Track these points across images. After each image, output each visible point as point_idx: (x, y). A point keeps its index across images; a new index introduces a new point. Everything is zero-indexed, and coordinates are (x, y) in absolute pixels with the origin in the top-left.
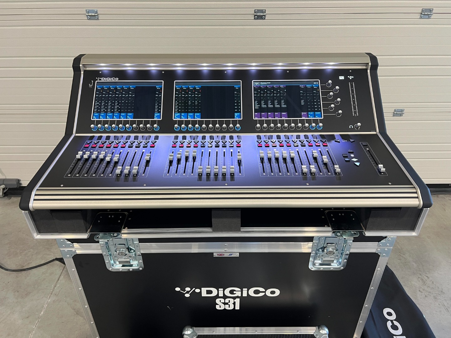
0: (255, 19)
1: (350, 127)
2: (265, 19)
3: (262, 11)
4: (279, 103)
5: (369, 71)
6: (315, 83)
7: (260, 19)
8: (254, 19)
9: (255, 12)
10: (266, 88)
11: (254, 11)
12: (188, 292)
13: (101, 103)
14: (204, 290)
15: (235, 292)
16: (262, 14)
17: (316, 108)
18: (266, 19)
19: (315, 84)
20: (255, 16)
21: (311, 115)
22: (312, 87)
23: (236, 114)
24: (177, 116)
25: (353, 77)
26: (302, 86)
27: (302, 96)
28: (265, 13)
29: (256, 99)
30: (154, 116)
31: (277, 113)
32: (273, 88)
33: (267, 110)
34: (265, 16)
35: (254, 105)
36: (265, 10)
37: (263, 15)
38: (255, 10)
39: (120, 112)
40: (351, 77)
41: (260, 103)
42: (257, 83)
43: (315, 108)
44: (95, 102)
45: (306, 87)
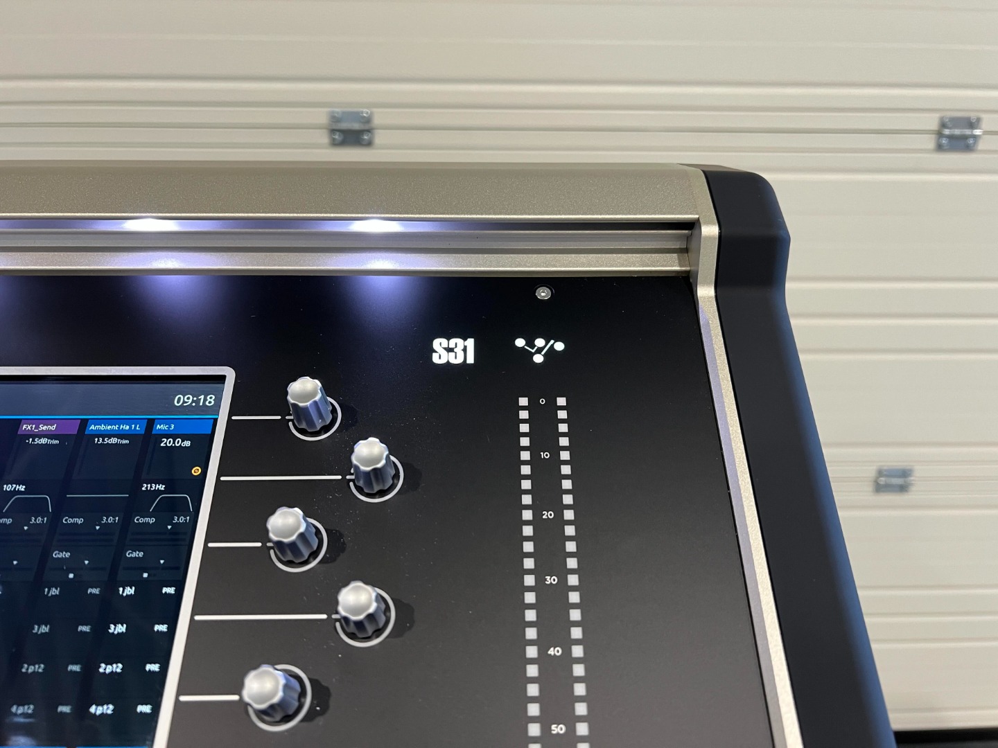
2: (370, 144)
5: (706, 293)
6: (189, 400)
9: (331, 122)
11: (327, 118)
18: (375, 144)
20: (333, 132)
22: (149, 438)
25: (560, 346)
26: (43, 430)
28: (369, 122)
34: (369, 132)
36: (369, 113)
37: (363, 131)
38: (332, 112)
40: (541, 349)
43: (93, 687)
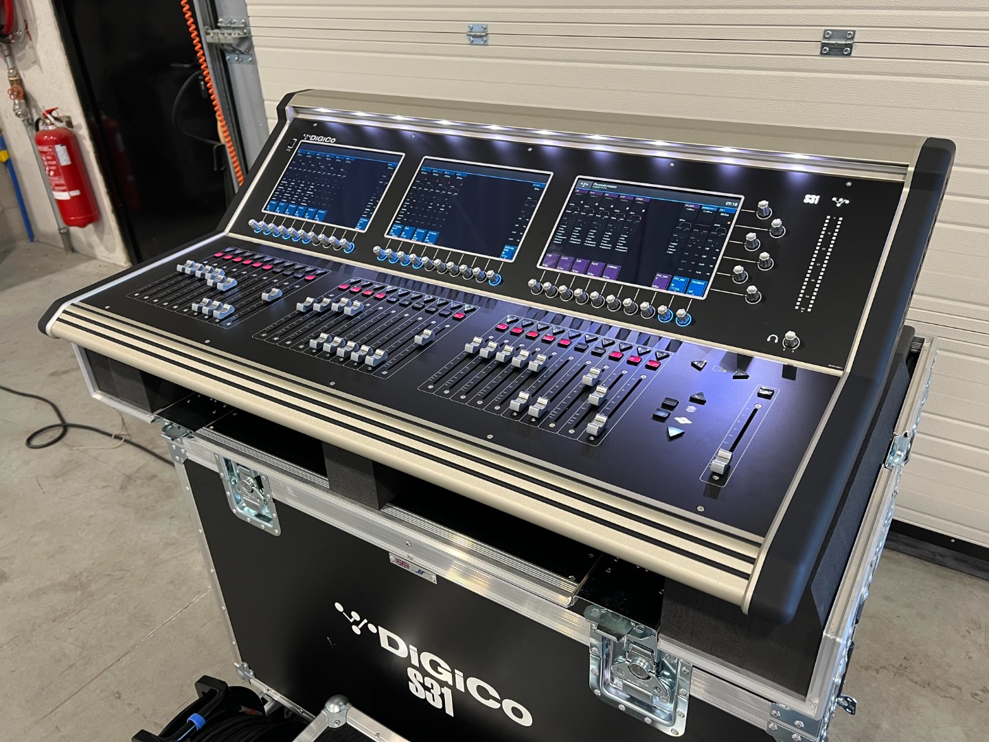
0: (822, 54)
1: (769, 339)
2: (849, 55)
3: (843, 34)
4: (613, 242)
5: (906, 190)
6: (730, 203)
7: (836, 55)
8: (819, 54)
9: (824, 37)
10: (601, 198)
11: (822, 35)
12: (356, 623)
13: (289, 184)
14: (384, 634)
15: (440, 669)
16: (844, 42)
17: (700, 268)
18: (853, 55)
19: (728, 206)
20: (824, 45)
21: (678, 284)
22: (717, 212)
23: (507, 248)
24: (394, 231)
25: (847, 202)
26: (690, 206)
27: (678, 232)
28: (852, 38)
29: (565, 220)
30: (358, 222)
31: (597, 264)
32: (617, 201)
33: (579, 252)
34: (851, 46)
35: (555, 234)
36: (854, 32)
37: (846, 45)
38: (826, 31)
39: (309, 206)
40: (840, 202)
41: (568, 234)
42: (585, 184)
43: (697, 268)
44: (282, 180)
45: (700, 209)
